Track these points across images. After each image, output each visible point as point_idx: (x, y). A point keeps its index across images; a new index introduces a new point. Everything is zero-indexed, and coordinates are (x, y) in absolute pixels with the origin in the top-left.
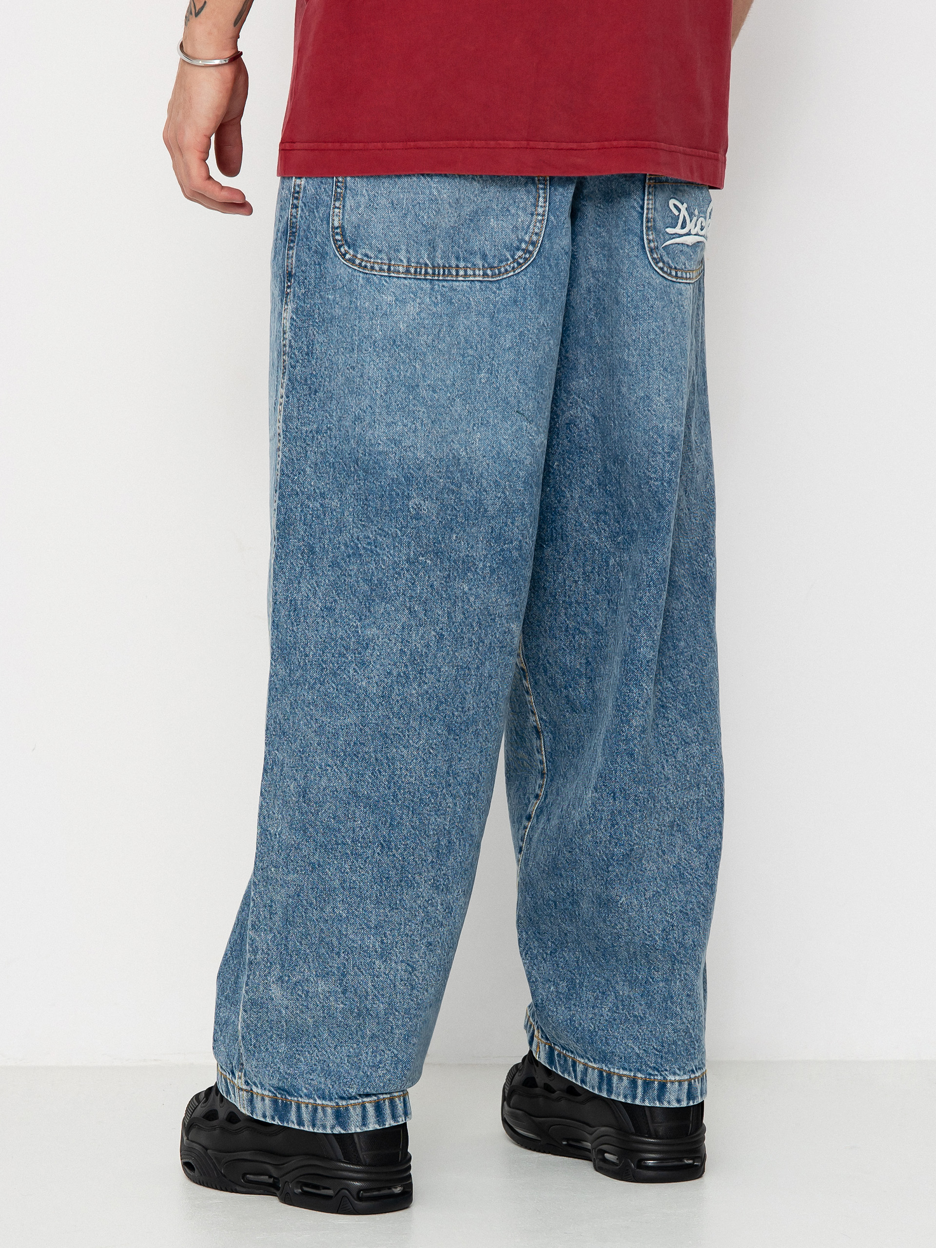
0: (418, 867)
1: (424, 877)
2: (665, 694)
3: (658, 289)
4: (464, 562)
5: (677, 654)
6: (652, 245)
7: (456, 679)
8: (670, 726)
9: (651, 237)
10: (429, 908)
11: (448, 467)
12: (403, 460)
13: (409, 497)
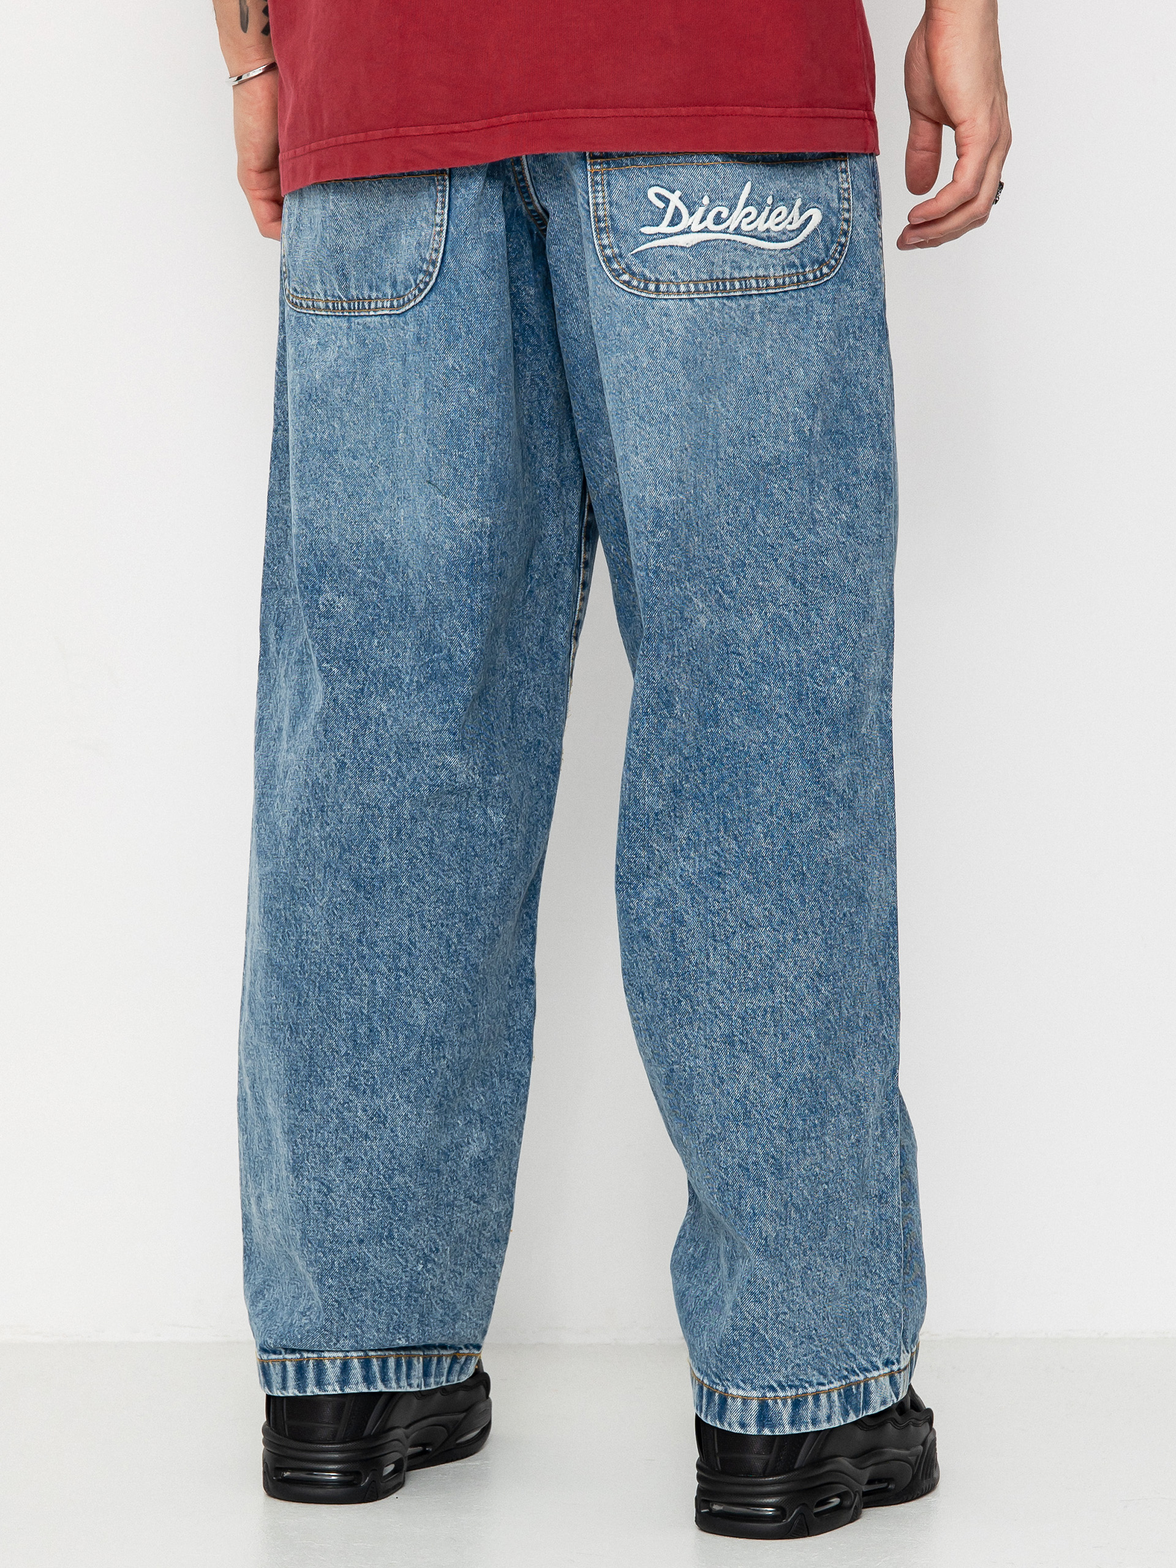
0: (328, 1060)
1: (337, 1073)
2: (725, 857)
3: (625, 311)
4: (385, 674)
5: (750, 804)
6: (608, 252)
7: (362, 821)
8: (726, 901)
9: (606, 242)
10: (345, 1114)
11: (368, 554)
12: (315, 544)
13: (320, 592)
